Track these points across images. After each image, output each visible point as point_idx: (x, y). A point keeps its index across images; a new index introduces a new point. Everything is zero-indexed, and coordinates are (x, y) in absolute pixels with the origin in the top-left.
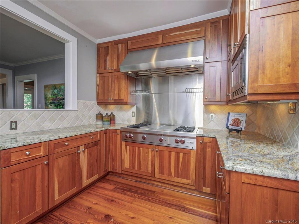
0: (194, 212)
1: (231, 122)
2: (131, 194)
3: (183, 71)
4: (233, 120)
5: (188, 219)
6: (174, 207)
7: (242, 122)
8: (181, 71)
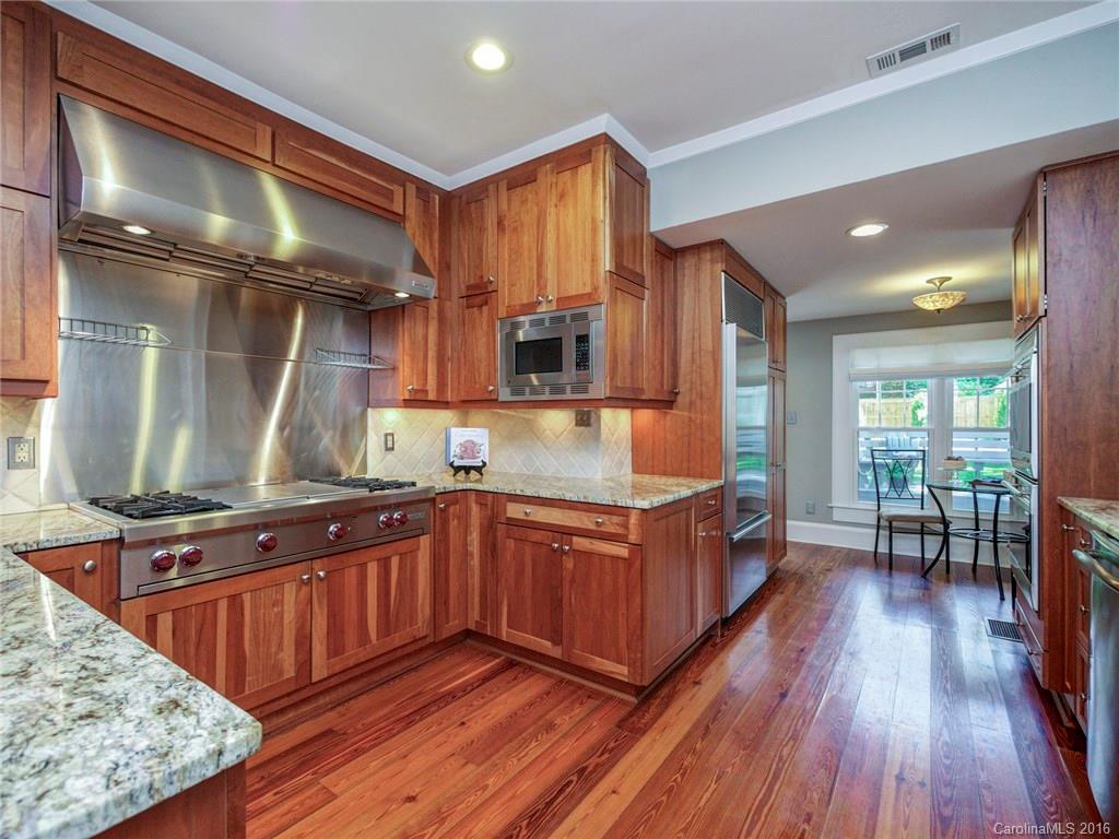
0: (472, 684)
1: (458, 450)
2: (275, 794)
3: (314, 288)
4: (461, 444)
5: (485, 700)
6: (433, 709)
7: (482, 448)
8: (308, 286)
